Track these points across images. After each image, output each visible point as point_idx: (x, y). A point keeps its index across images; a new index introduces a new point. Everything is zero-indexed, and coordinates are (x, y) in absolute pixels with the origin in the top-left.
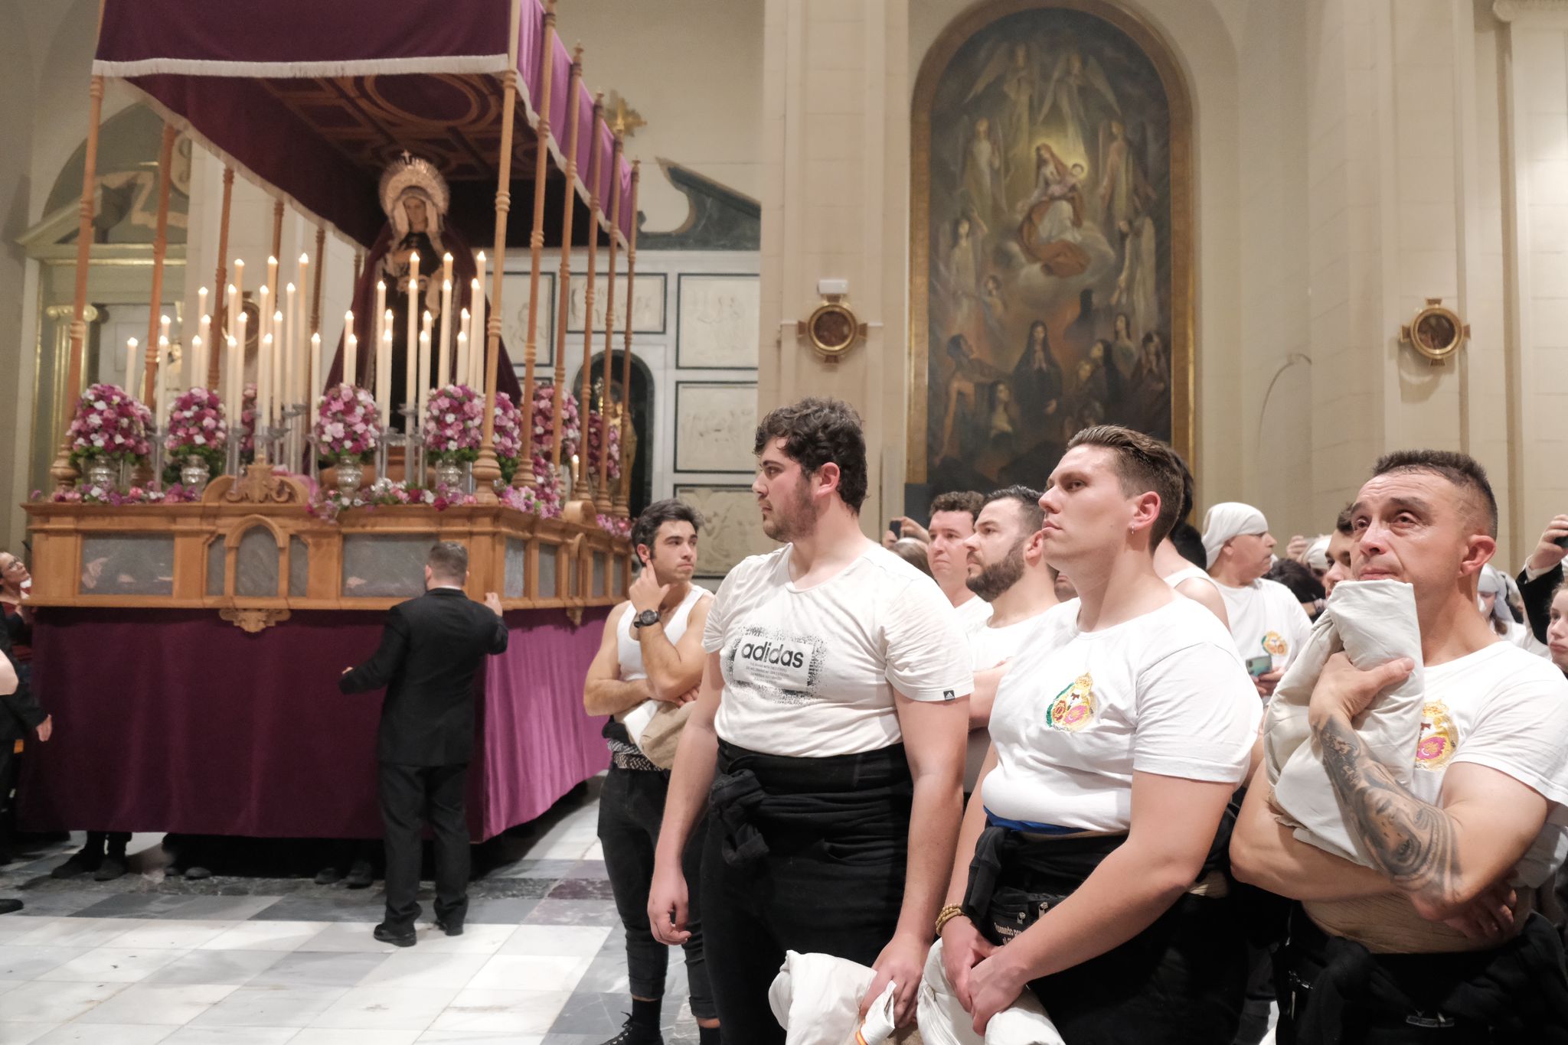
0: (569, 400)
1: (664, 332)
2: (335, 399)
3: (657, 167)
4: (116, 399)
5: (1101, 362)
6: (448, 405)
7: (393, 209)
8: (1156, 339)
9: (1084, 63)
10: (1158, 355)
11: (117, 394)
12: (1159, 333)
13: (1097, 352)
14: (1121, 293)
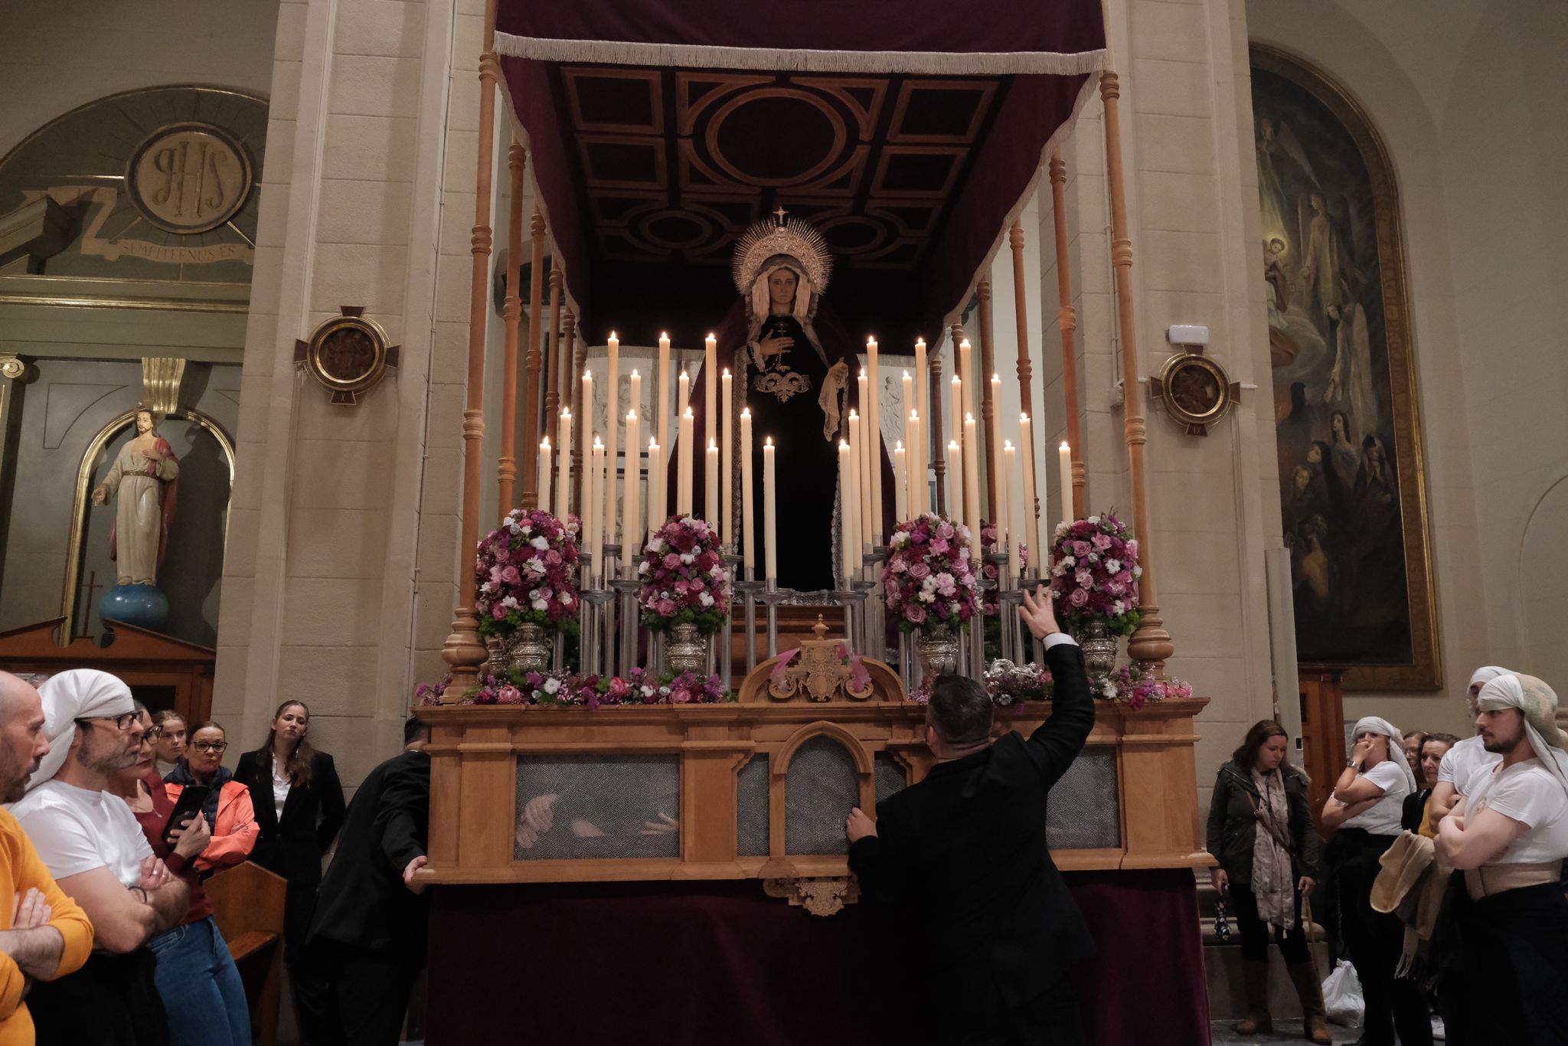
5: (1319, 468)
8: (1378, 443)
9: (1276, 129)
10: (1381, 460)
12: (1380, 437)
13: (1315, 455)
14: (1335, 388)
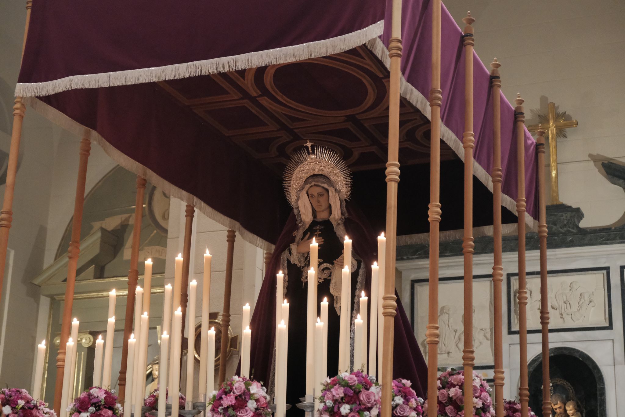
0: (482, 385)
1: (610, 327)
2: (226, 393)
3: (592, 163)
4: (21, 403)
6: (342, 395)
7: (298, 199)
11: (22, 399)
